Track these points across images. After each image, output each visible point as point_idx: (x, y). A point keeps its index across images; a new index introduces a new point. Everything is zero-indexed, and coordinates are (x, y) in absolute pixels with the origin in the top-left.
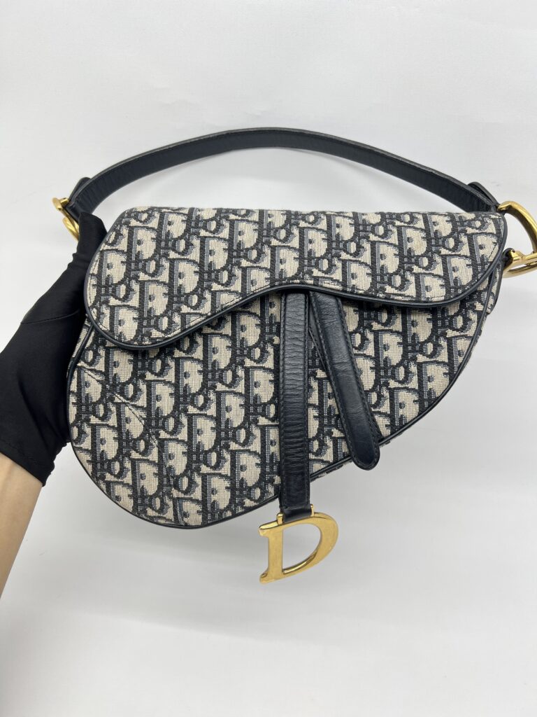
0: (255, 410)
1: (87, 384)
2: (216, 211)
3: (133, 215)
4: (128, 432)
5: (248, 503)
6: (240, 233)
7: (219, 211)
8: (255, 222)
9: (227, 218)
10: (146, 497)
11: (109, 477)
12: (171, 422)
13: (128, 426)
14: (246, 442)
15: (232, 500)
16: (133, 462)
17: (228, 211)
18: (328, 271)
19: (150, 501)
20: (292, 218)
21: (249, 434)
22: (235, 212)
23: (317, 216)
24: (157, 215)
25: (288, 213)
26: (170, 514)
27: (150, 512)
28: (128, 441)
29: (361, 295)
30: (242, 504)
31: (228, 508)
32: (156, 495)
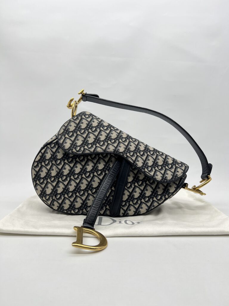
0: (90, 188)
1: (47, 153)
2: (108, 124)
3: (84, 114)
4: (51, 173)
5: (72, 212)
6: (112, 134)
7: (109, 125)
8: (118, 133)
9: (110, 128)
10: (45, 194)
11: (38, 182)
12: (65, 177)
13: (52, 171)
14: (82, 195)
15: (68, 209)
16: (47, 182)
17: (112, 126)
18: (132, 156)
19: (46, 195)
20: (128, 137)
21: (84, 193)
22: (113, 127)
23: (136, 140)
24: (91, 117)
25: (128, 135)
26: (49, 202)
27: (44, 198)
28: (49, 175)
29: (137, 167)
30: (71, 211)
31: (66, 210)
32: (48, 195)
